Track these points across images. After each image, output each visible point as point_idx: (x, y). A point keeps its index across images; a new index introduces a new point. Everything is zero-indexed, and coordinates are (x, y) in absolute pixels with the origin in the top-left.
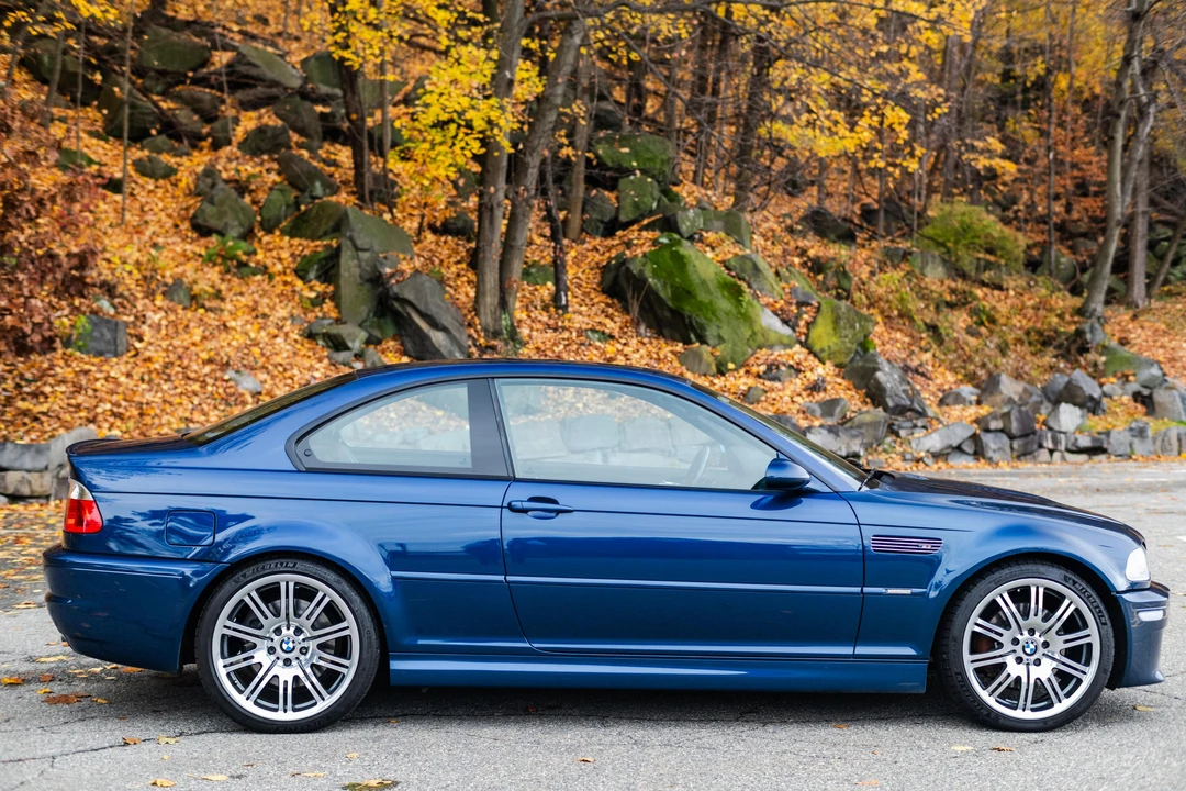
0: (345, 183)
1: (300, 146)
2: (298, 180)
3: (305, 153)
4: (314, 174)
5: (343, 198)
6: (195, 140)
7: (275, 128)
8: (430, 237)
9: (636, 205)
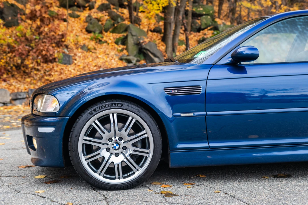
0: (127, 18)
1: (114, 8)
2: (114, 18)
3: (115, 10)
4: (118, 16)
5: (127, 22)
6: (84, 8)
7: (106, 4)
8: (150, 33)
9: (206, 24)
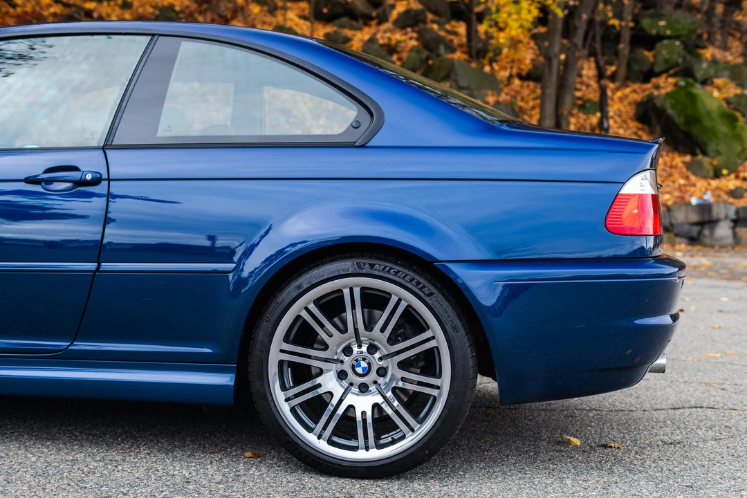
0: (461, 46)
1: (433, 22)
2: (430, 44)
3: (435, 27)
4: (440, 40)
5: (458, 55)
6: (367, 20)
7: (416, 11)
8: (517, 82)
9: (666, 61)
